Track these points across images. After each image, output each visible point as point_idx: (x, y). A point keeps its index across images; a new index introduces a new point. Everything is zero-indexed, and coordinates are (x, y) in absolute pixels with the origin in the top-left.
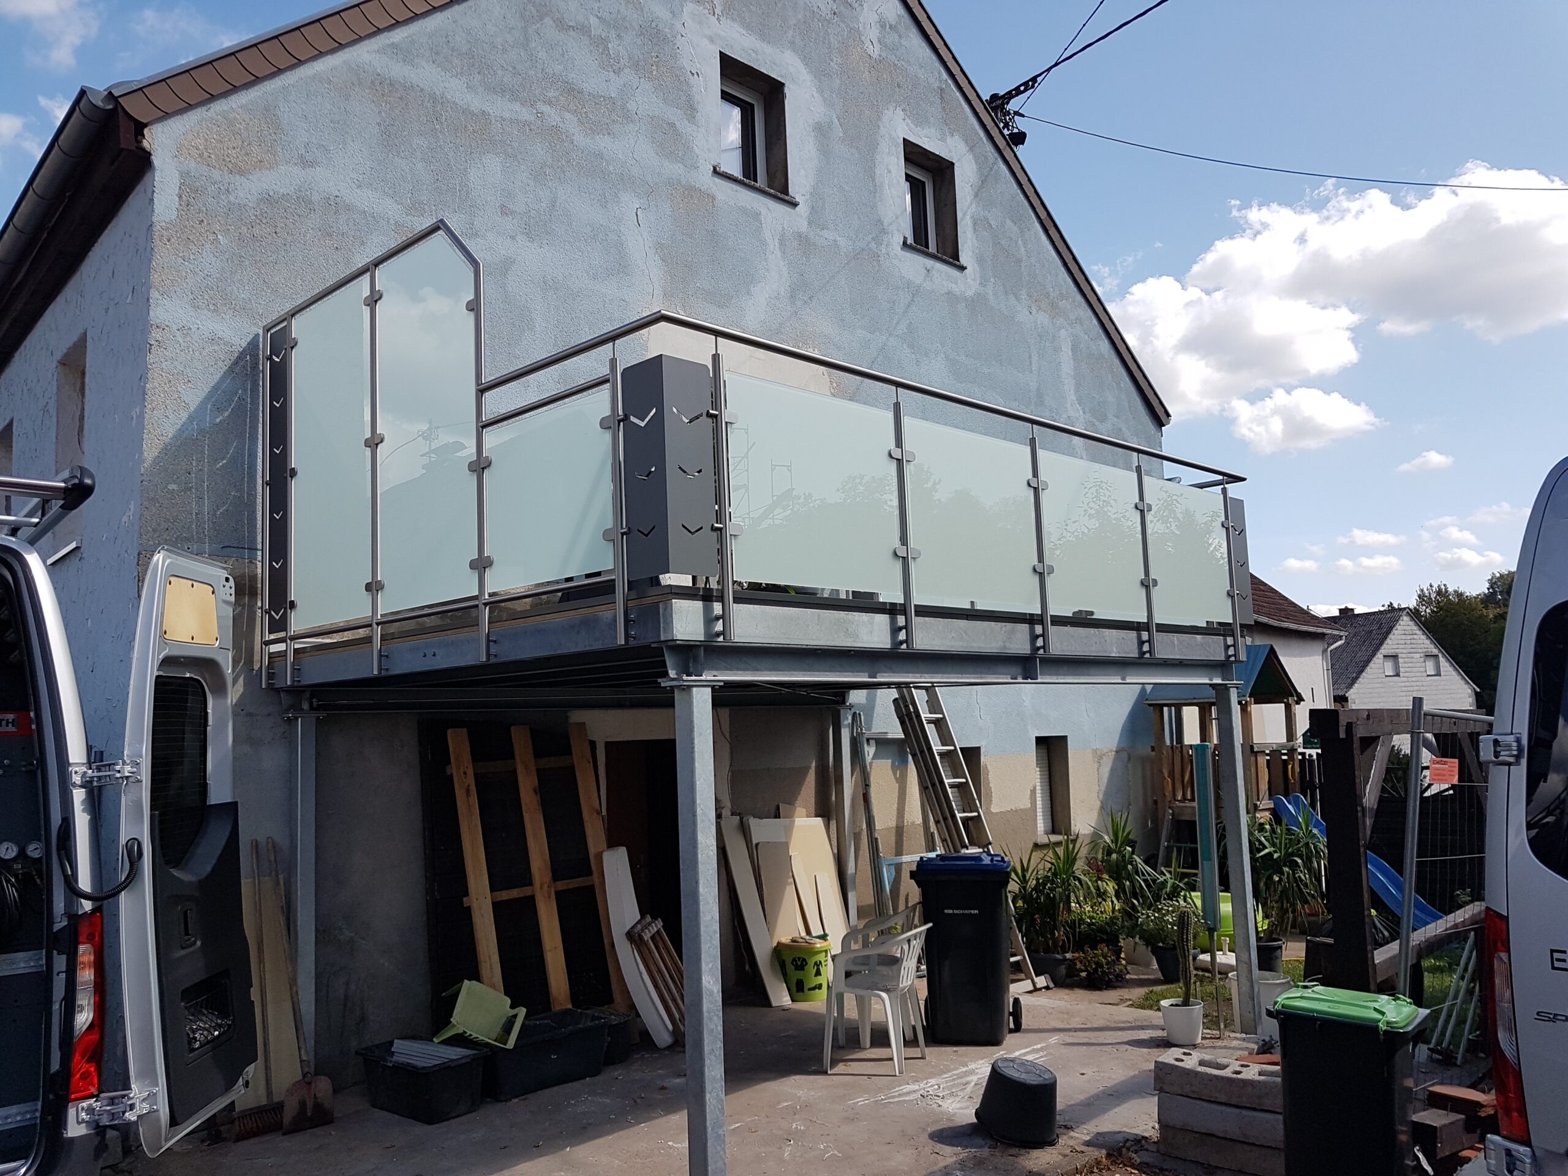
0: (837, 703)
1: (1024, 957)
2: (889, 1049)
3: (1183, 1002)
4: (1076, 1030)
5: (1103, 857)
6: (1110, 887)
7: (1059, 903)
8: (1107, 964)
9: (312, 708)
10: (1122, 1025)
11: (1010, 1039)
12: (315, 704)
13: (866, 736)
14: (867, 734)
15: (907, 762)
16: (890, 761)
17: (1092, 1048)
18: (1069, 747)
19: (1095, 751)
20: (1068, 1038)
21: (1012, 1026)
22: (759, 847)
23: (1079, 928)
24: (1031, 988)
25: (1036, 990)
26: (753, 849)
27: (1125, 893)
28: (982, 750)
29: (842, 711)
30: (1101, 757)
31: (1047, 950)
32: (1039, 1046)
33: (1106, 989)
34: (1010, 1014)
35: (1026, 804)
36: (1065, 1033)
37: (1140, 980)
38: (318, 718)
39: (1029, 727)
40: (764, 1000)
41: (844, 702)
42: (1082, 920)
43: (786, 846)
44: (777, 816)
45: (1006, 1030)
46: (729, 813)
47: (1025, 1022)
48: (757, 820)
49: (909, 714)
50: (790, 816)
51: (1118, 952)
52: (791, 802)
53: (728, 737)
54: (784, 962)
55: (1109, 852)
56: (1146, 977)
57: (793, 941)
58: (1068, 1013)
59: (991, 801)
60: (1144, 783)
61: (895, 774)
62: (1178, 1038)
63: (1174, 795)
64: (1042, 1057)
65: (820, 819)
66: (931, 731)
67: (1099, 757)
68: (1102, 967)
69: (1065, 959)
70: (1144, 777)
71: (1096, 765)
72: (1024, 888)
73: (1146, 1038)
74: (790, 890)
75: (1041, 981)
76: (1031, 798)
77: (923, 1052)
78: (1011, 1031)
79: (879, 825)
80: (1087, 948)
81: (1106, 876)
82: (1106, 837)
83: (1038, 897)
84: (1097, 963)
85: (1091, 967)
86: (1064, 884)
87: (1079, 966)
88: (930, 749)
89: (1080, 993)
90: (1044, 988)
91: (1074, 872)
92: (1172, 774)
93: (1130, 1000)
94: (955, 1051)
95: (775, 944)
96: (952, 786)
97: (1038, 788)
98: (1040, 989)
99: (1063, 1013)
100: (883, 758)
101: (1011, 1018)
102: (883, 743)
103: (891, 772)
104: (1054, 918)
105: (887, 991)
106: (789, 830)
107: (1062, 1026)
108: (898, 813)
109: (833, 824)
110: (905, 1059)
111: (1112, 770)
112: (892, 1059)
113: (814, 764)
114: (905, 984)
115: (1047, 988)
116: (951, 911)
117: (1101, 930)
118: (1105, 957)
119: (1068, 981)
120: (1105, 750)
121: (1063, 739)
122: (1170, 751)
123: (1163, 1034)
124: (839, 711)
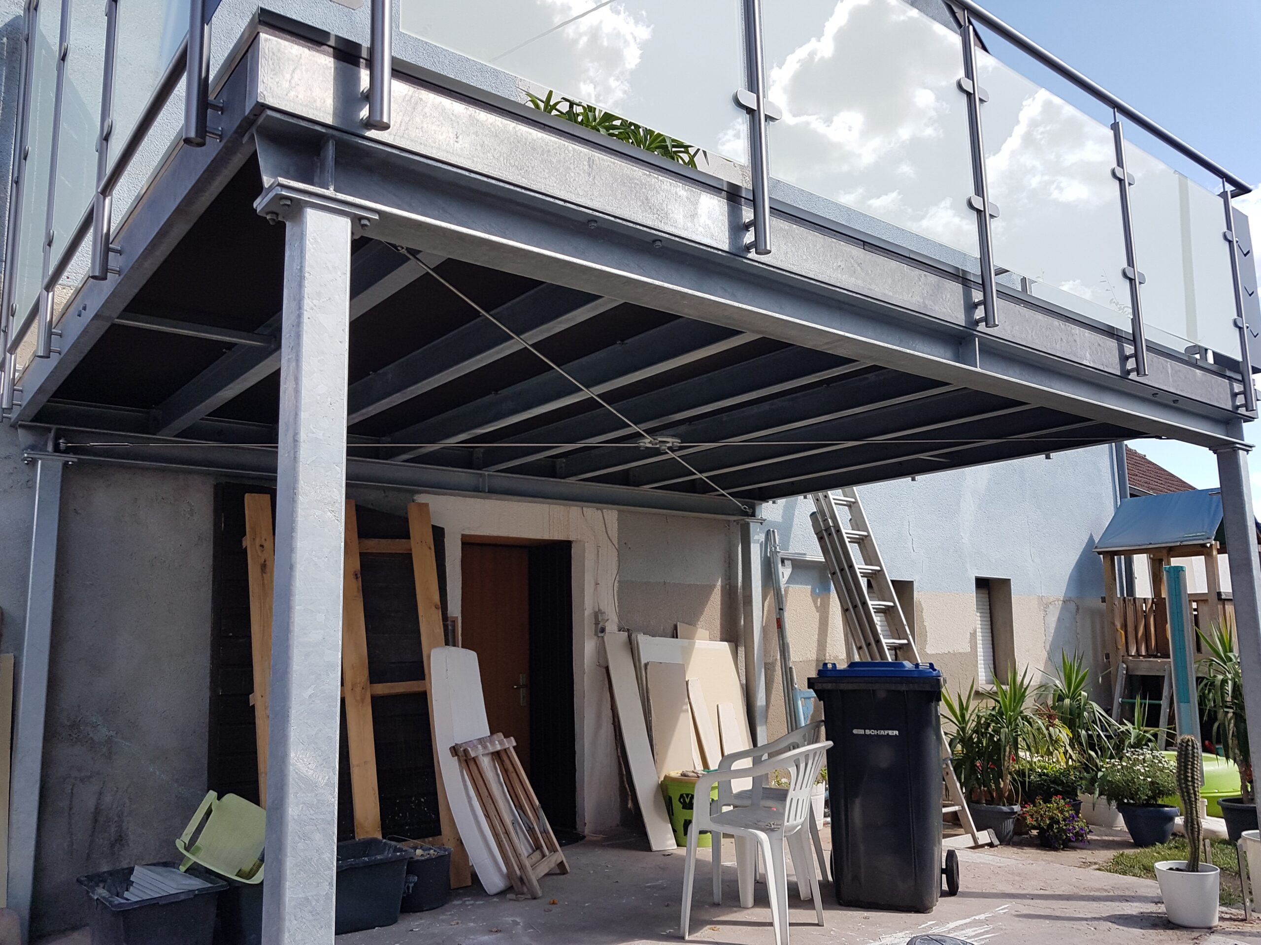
0: (746, 514)
1: (963, 807)
2: (770, 910)
3: (1188, 865)
4: (1033, 897)
5: (1054, 703)
6: (1064, 734)
7: (1005, 746)
8: (1064, 820)
9: (57, 449)
10: (1096, 894)
11: (943, 905)
12: (62, 446)
13: (780, 555)
14: (782, 554)
15: (829, 590)
16: (809, 587)
17: (1059, 923)
18: (1012, 592)
19: (1041, 599)
20: (1024, 907)
21: (945, 887)
22: (649, 667)
23: (1029, 778)
24: (972, 844)
25: (977, 846)
26: (640, 669)
27: (1081, 744)
28: (915, 585)
29: (752, 525)
30: (1047, 606)
31: (990, 802)
32: (982, 917)
33: (1063, 849)
34: (943, 871)
35: (966, 648)
36: (1019, 901)
37: (1104, 841)
38: (66, 464)
39: (968, 566)
40: (642, 842)
41: (753, 515)
42: (1032, 770)
43: (681, 669)
44: (675, 635)
45: (936, 893)
46: (616, 628)
47: (964, 882)
48: (648, 637)
49: (828, 529)
50: (691, 637)
51: (1077, 807)
52: (692, 620)
53: (616, 543)
54: (670, 798)
55: (1061, 698)
56: (1111, 838)
57: (683, 775)
58: (1019, 875)
59: (926, 641)
60: (1094, 637)
61: (815, 602)
62: (1183, 916)
63: (1127, 650)
64: (987, 932)
65: (726, 643)
66: (854, 550)
67: (1045, 606)
68: (1058, 822)
69: (1014, 813)
70: (1094, 631)
71: (1042, 613)
72: (963, 729)
73: (1134, 913)
74: (685, 720)
75: (984, 837)
76: (970, 642)
77: (819, 917)
78: (944, 894)
79: (795, 656)
80: (1040, 801)
81: (1057, 722)
82: (1058, 682)
83: (980, 741)
84: (1051, 818)
85: (1044, 822)
86: (1010, 723)
87: (1029, 820)
88: (851, 566)
89: (1031, 853)
90: (988, 844)
91: (1022, 712)
92: (1125, 626)
93: (1095, 863)
94: (866, 918)
95: (662, 779)
96: (878, 611)
97: (979, 634)
98: (982, 846)
99: (1013, 874)
100: (801, 584)
101: (944, 876)
102: (800, 566)
103: (810, 599)
104: (998, 763)
105: (768, 830)
106: (687, 653)
107: (1013, 891)
108: (819, 645)
109: (741, 651)
110: (791, 924)
111: (1059, 620)
112: (771, 924)
113: (719, 583)
114: (792, 822)
115: (991, 845)
116: (861, 732)
117: (1056, 780)
118: (1062, 812)
119: (1016, 838)
120: (1052, 599)
121: (1006, 582)
122: (1122, 602)
123: (1162, 908)
124: (748, 524)
